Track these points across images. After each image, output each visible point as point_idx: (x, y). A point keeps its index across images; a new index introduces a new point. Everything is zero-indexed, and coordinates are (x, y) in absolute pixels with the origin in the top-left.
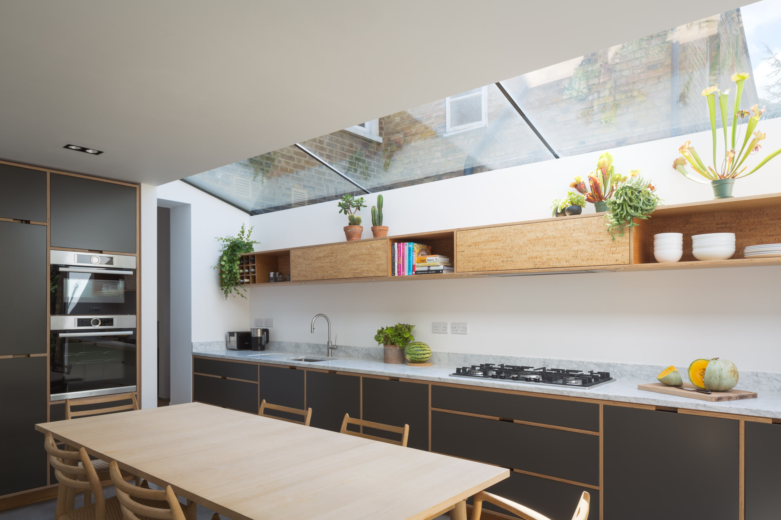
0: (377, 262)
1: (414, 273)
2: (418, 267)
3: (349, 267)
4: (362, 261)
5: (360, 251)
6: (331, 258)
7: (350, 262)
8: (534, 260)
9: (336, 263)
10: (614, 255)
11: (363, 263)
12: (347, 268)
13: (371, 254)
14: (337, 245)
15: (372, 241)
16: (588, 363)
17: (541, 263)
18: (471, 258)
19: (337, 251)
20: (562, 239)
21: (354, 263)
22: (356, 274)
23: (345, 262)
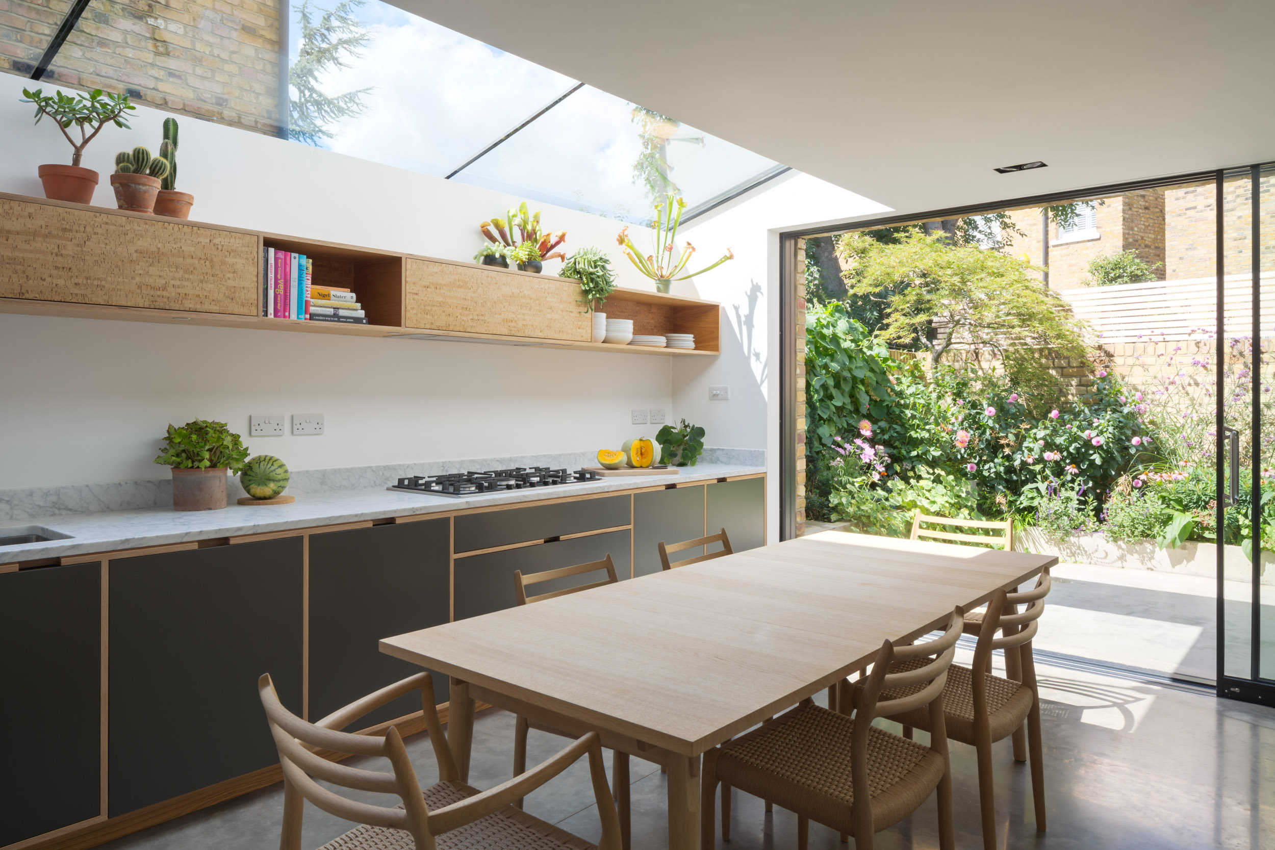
0: (228, 281)
1: (308, 316)
2: (315, 306)
3: (133, 278)
4: (181, 271)
5: (175, 246)
6: (60, 242)
7: (137, 267)
8: (510, 324)
9: (84, 260)
10: (580, 330)
11: (187, 276)
12: (126, 280)
13: (212, 261)
14: (92, 214)
15: (214, 231)
16: (491, 460)
17: (516, 329)
18: (429, 308)
19: (89, 229)
20: (537, 302)
21: (153, 270)
22: (158, 299)
23: (120, 263)
